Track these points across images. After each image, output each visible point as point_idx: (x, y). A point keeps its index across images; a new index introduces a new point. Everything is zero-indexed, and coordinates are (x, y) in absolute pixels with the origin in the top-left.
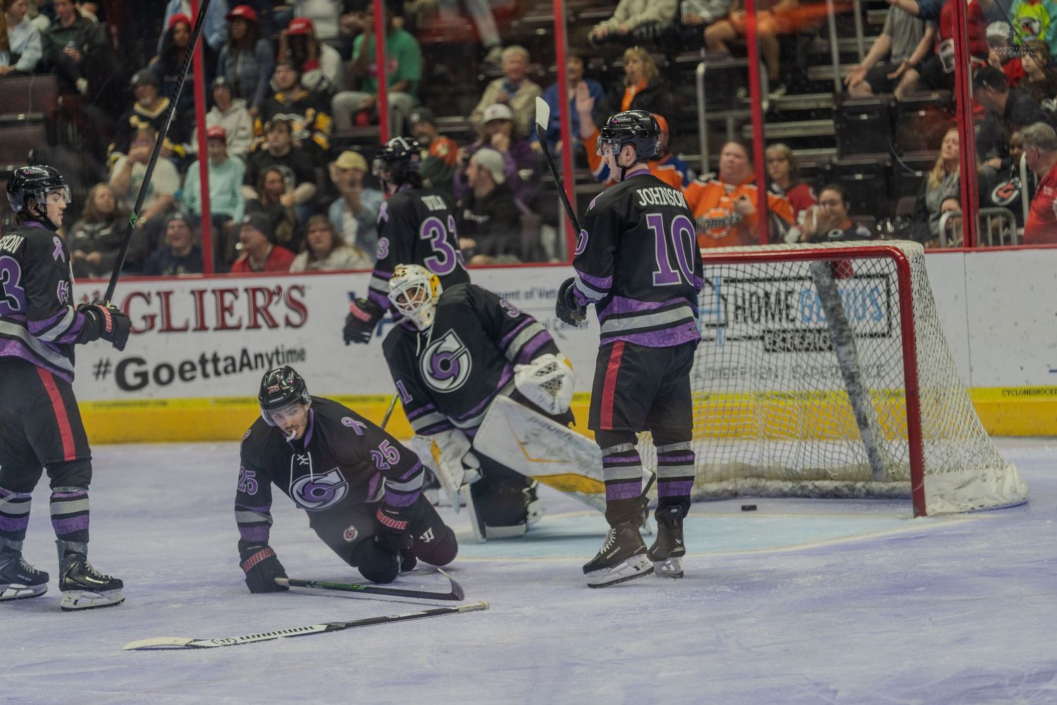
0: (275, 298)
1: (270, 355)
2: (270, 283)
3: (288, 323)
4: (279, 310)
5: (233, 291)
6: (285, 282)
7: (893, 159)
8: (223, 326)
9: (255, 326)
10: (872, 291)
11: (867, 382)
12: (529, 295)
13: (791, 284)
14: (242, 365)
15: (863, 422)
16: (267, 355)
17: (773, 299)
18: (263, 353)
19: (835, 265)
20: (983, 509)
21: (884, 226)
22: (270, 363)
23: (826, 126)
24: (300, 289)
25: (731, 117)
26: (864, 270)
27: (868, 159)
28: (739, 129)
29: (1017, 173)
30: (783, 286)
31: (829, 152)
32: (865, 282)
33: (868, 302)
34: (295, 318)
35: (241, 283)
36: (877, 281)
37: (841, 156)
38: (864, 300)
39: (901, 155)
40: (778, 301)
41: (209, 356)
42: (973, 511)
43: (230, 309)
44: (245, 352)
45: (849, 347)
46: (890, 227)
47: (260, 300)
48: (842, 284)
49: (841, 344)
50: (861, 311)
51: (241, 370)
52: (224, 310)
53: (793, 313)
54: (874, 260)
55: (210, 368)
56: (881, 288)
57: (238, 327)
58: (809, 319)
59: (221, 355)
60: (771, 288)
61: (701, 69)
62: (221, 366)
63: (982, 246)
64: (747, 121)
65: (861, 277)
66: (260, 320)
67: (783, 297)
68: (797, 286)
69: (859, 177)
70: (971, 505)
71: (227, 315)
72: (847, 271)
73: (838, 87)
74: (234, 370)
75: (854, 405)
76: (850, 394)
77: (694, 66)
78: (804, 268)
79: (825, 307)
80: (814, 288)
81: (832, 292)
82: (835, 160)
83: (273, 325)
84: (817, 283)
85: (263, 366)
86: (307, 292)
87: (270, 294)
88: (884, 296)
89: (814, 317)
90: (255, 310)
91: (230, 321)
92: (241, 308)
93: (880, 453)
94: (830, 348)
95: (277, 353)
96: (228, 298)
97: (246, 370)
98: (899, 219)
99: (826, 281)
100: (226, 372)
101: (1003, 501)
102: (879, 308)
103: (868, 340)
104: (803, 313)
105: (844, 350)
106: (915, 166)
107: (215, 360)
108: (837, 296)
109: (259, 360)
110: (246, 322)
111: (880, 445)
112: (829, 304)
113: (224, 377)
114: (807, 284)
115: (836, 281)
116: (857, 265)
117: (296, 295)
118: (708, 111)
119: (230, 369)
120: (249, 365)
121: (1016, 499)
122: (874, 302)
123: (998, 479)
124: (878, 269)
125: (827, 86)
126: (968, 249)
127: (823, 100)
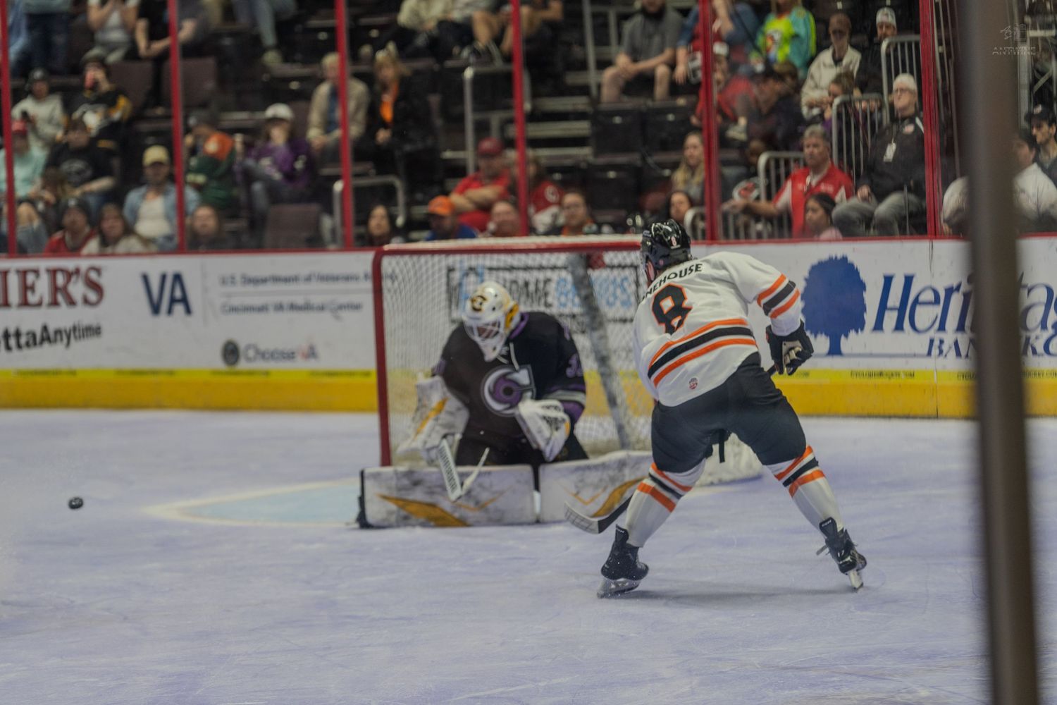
0: (74, 279)
1: (68, 330)
2: (69, 263)
3: (86, 301)
4: (78, 289)
5: (36, 272)
6: (83, 264)
7: (643, 159)
8: (25, 303)
9: (54, 303)
10: (622, 280)
11: (617, 364)
12: (308, 279)
13: (549, 274)
14: (43, 340)
15: (612, 401)
16: (66, 331)
17: (532, 288)
18: (63, 329)
19: (588, 258)
20: (722, 483)
21: (634, 221)
22: (69, 338)
23: (581, 128)
24: (98, 270)
25: (495, 118)
26: (616, 262)
27: (621, 159)
28: (502, 129)
29: (756, 174)
30: (541, 276)
31: (585, 153)
32: (616, 272)
33: (619, 292)
34: (92, 296)
35: (44, 264)
36: (627, 272)
37: (596, 154)
38: (615, 289)
39: (650, 155)
40: (537, 290)
41: (12, 331)
42: (712, 484)
43: (32, 288)
44: (45, 328)
45: (600, 332)
46: (639, 221)
47: (60, 280)
48: (595, 274)
49: (594, 329)
50: (611, 299)
51: (41, 343)
52: (26, 288)
53: (550, 300)
54: (625, 253)
55: (12, 342)
56: (632, 278)
57: (39, 304)
58: (564, 305)
59: (24, 330)
60: (532, 277)
61: (469, 73)
62: (23, 340)
63: (722, 241)
64: (511, 121)
65: (612, 267)
66: (60, 298)
67: (541, 285)
68: (554, 276)
69: (612, 174)
70: (710, 479)
71: (29, 294)
72: (600, 262)
73: (594, 91)
74: (35, 344)
75: (605, 385)
76: (602, 375)
77: (462, 69)
78: (561, 259)
79: (579, 295)
80: (569, 278)
81: (586, 282)
82: (591, 159)
83: (71, 302)
84: (573, 273)
85: (62, 339)
86: (104, 273)
87: (69, 275)
88: (633, 287)
89: (570, 304)
90: (55, 289)
91: (32, 298)
92: (42, 287)
93: (628, 430)
94: (583, 332)
95: (74, 329)
96: (30, 278)
97: (46, 345)
98: (647, 214)
99: (581, 271)
100: (28, 344)
101: (738, 475)
102: (629, 297)
103: (619, 326)
104: (559, 299)
105: (596, 334)
106: (663, 166)
107: (18, 334)
108: (590, 286)
109: (59, 337)
110: (47, 299)
111: (628, 422)
112: (584, 293)
113: (26, 351)
114: (564, 274)
115: (590, 272)
116: (609, 257)
117: (93, 275)
118: (475, 110)
119: (31, 342)
120: (48, 339)
121: (751, 473)
122: (624, 290)
123: (735, 455)
124: (628, 261)
125: (584, 90)
126: (710, 242)
127: (580, 103)
